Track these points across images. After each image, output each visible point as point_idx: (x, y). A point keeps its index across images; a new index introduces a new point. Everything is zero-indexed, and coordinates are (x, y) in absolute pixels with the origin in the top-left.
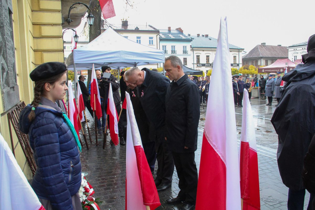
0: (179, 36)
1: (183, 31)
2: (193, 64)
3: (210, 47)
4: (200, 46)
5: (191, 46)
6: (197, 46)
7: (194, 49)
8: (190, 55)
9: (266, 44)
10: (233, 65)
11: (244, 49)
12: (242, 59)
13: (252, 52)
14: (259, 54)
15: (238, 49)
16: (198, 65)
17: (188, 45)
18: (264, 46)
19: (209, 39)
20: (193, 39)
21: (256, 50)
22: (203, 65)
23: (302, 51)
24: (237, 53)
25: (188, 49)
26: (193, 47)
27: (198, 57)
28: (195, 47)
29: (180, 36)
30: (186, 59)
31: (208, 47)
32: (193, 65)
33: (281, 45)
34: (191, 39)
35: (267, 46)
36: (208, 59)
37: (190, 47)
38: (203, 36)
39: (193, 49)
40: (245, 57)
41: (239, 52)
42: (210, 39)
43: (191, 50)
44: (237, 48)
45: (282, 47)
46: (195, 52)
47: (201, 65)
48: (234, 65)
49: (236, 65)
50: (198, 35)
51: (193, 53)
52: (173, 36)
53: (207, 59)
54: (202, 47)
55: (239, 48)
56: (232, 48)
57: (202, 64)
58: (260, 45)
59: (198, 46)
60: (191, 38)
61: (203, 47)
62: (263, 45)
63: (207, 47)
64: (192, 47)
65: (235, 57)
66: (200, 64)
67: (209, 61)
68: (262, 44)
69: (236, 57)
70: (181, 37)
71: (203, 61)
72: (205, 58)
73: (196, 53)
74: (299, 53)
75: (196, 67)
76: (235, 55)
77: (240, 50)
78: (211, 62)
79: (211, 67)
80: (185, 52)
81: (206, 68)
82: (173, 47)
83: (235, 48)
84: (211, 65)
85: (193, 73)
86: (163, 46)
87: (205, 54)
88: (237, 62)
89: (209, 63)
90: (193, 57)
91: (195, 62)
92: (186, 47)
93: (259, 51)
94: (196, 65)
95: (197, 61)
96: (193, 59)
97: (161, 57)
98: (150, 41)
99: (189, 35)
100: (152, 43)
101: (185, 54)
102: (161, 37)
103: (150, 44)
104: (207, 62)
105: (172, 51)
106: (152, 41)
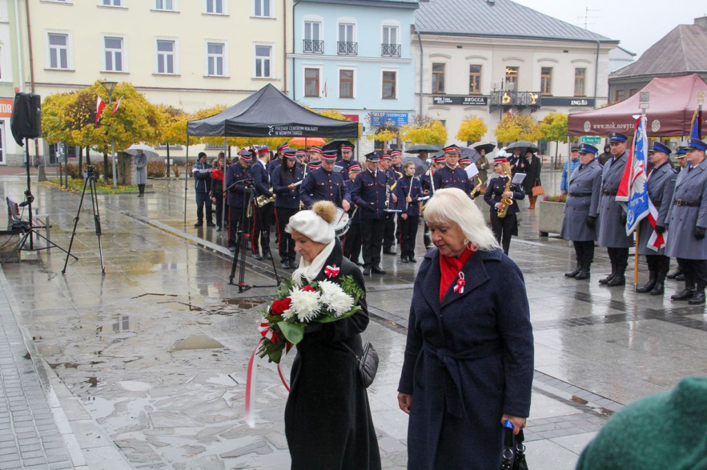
2: (420, 95)
3: (486, 32)
4: (448, 30)
5: (413, 26)
6: (436, 30)
7: (424, 38)
8: (407, 62)
10: (573, 103)
11: (617, 42)
12: (610, 80)
13: (653, 53)
14: (682, 60)
15: (595, 42)
16: (439, 99)
17: (403, 22)
18: (705, 30)
19: (488, 3)
20: (427, 1)
21: (670, 46)
22: (458, 100)
24: (591, 57)
25: (403, 38)
26: (422, 33)
27: (438, 68)
28: (429, 30)
30: (393, 75)
32: (417, 99)
34: (414, 1)
36: (478, 79)
37: (408, 29)
39: (420, 37)
41: (598, 52)
43: (413, 42)
44: (595, 39)
46: (427, 50)
47: (448, 100)
48: (577, 103)
49: (583, 103)
51: (419, 53)
53: (471, 78)
54: (455, 30)
55: (598, 39)
56: (570, 37)
57: (452, 98)
58: (688, 26)
59: (442, 30)
61: (461, 31)
62: (701, 25)
63: (473, 31)
64: (417, 30)
65: (580, 72)
66: (443, 96)
67: (478, 87)
68: (696, 20)
69: (584, 75)
71: (457, 84)
72: (467, 74)
73: (431, 56)
75: (430, 109)
76: (581, 65)
77: (602, 46)
78: (486, 90)
79: (487, 108)
80: (390, 50)
81: (465, 109)
82: (345, 29)
83: (582, 38)
84: (485, 99)
85: (314, 129)
86: (307, 25)
87: (467, 58)
88: (589, 93)
89: (481, 95)
90: (418, 70)
91: (428, 88)
92: (394, 30)
93: (684, 47)
94: (431, 100)
95: (434, 84)
96: (418, 78)
98: (258, 2)
100: (267, 12)
101: (387, 58)
103: (258, 12)
104: (471, 88)
105: (341, 43)
106: (267, 2)
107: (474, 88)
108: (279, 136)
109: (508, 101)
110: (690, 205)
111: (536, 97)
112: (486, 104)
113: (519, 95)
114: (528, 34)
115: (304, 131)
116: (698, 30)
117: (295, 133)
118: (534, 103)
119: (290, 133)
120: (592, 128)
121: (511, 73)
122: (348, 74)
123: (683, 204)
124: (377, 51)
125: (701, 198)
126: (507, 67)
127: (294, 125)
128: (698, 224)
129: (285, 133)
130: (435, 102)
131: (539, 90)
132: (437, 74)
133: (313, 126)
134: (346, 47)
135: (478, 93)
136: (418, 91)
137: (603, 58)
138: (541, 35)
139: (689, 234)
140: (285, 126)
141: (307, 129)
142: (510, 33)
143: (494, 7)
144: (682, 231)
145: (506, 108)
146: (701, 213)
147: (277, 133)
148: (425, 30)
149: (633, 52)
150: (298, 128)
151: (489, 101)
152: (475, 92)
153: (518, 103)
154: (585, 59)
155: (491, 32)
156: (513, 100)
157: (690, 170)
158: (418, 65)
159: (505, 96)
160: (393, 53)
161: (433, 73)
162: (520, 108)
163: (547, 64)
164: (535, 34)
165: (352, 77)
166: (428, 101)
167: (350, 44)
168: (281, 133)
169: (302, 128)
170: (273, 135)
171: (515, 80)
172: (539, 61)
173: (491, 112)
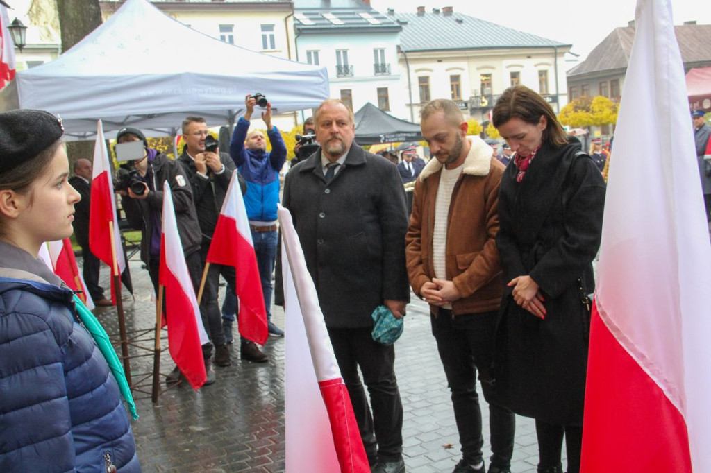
0: (357, 16)
2: (411, 105)
3: (461, 46)
4: (429, 47)
5: (398, 47)
6: (418, 48)
7: (409, 56)
8: (397, 78)
11: (570, 46)
12: (568, 78)
14: (624, 56)
15: (552, 47)
17: (389, 45)
19: (458, 21)
20: (406, 23)
21: (611, 46)
24: (550, 60)
25: (391, 58)
26: (407, 52)
27: (424, 82)
28: (412, 49)
29: (361, 18)
30: (386, 90)
31: (456, 46)
32: (408, 109)
33: (694, 22)
34: (397, 24)
36: (458, 87)
37: (395, 50)
38: (437, 11)
39: (405, 56)
40: (578, 70)
41: (555, 55)
42: (460, 22)
43: (401, 61)
44: (550, 44)
45: (700, 26)
46: (413, 66)
50: (418, 8)
51: (405, 69)
52: (340, 19)
53: (452, 86)
54: (434, 47)
55: (555, 44)
56: (531, 44)
58: (623, 29)
59: (424, 48)
60: (398, 21)
61: (439, 47)
62: (635, 26)
63: (450, 47)
64: (403, 49)
65: (543, 74)
67: (458, 93)
69: (546, 76)
70: (364, 21)
72: (448, 83)
73: (417, 71)
76: (543, 68)
77: (559, 50)
78: (466, 95)
79: (468, 111)
80: (381, 69)
82: (342, 54)
83: (541, 44)
84: (466, 104)
85: (414, 135)
86: (309, 53)
87: (447, 70)
88: (552, 92)
89: (462, 101)
90: (407, 84)
91: (416, 99)
92: (382, 51)
93: (623, 46)
95: (421, 95)
96: (408, 91)
97: (316, 87)
98: (264, 37)
99: (391, 12)
100: (273, 46)
101: (380, 76)
102: (301, 24)
103: (265, 46)
104: (453, 96)
105: (339, 67)
106: (272, 37)
107: (455, 95)
108: (388, 142)
109: (486, 104)
112: (467, 108)
114: (496, 45)
115: (407, 137)
116: (632, 31)
117: (401, 139)
119: (396, 139)
121: (486, 80)
122: (348, 92)
124: (370, 71)
126: (482, 75)
127: (399, 132)
129: (393, 140)
132: (422, 86)
133: (413, 132)
134: (343, 70)
135: (458, 99)
136: (409, 103)
137: (560, 60)
138: (506, 44)
140: (392, 134)
141: (409, 135)
142: (481, 45)
143: (463, 24)
145: (484, 110)
147: (387, 141)
148: (409, 49)
150: (402, 134)
151: (469, 105)
152: (456, 99)
154: (545, 62)
155: (465, 45)
156: (489, 103)
158: (406, 80)
159: (484, 100)
160: (384, 71)
161: (420, 86)
163: (515, 70)
164: (501, 44)
165: (350, 95)
167: (346, 67)
168: (390, 140)
169: (405, 135)
170: (384, 142)
171: (489, 85)
172: (508, 67)
173: (472, 114)
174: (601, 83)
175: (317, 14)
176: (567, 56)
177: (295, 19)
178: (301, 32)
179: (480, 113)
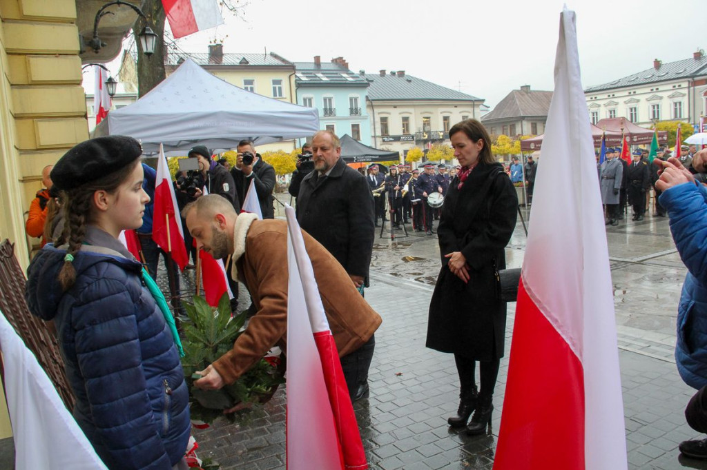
0: (338, 75)
1: (347, 64)
2: (375, 137)
3: (410, 98)
4: (388, 98)
5: (367, 97)
6: (380, 98)
7: (374, 103)
8: (365, 118)
9: (532, 89)
11: (483, 101)
13: (501, 106)
14: (518, 110)
15: (470, 101)
16: (386, 139)
17: (360, 96)
18: (527, 93)
19: (408, 80)
20: (372, 81)
21: (510, 101)
22: (397, 139)
23: (609, 100)
24: (470, 109)
25: (362, 104)
26: (372, 100)
27: (384, 122)
28: (377, 98)
29: (342, 77)
30: (358, 126)
31: (406, 98)
32: (373, 139)
34: (366, 82)
35: (534, 91)
36: (407, 125)
37: (364, 99)
38: (393, 74)
39: (371, 103)
41: (474, 106)
42: (410, 81)
43: (368, 106)
44: (470, 99)
46: (376, 110)
47: (391, 139)
50: (381, 71)
51: (372, 112)
52: (327, 77)
53: (403, 124)
54: (391, 98)
55: (473, 99)
56: (457, 98)
57: (394, 137)
58: (518, 91)
59: (384, 98)
60: (367, 79)
61: (395, 98)
62: (525, 89)
63: (402, 97)
64: (370, 98)
66: (388, 136)
67: (408, 130)
68: (521, 87)
70: (343, 79)
71: (395, 129)
72: (400, 123)
73: (379, 113)
74: (602, 106)
75: (381, 145)
76: (465, 114)
77: (476, 103)
78: (413, 131)
79: (414, 142)
80: (354, 111)
81: (402, 144)
82: (328, 101)
83: (464, 98)
84: (413, 137)
85: (377, 157)
86: (305, 100)
87: (400, 113)
89: (410, 135)
90: (372, 122)
91: (379, 133)
92: (356, 99)
93: (518, 103)
94: (381, 139)
95: (382, 130)
96: (373, 127)
97: (310, 122)
98: (274, 89)
99: (362, 73)
100: (280, 95)
101: (353, 116)
102: (300, 80)
103: (275, 95)
104: (404, 131)
105: (325, 110)
106: (280, 88)
107: (406, 130)
109: (426, 137)
110: (610, 179)
111: (442, 134)
112: (413, 140)
113: (432, 133)
115: (372, 159)
116: (523, 93)
117: (368, 160)
118: (441, 137)
119: (365, 160)
120: (535, 146)
121: (426, 121)
122: (332, 127)
123: (607, 178)
124: (347, 113)
125: (615, 175)
126: (424, 118)
127: (367, 155)
128: (615, 187)
129: (362, 160)
130: (384, 141)
131: (443, 129)
132: (383, 124)
133: (376, 155)
134: (329, 112)
135: (408, 133)
136: (373, 135)
137: (477, 110)
138: (441, 98)
139: (611, 193)
140: (362, 156)
141: (373, 157)
143: (411, 83)
144: (609, 191)
145: (425, 142)
146: (616, 182)
147: (358, 161)
148: (374, 98)
149: (488, 105)
150: (369, 157)
152: (406, 133)
153: (432, 138)
154: (467, 110)
156: (428, 137)
157: (608, 162)
158: (372, 119)
159: (425, 134)
160: (357, 113)
161: (381, 124)
162: (433, 141)
163: (446, 115)
164: (437, 98)
166: (379, 140)
167: (330, 109)
168: (360, 160)
169: (371, 157)
171: (429, 124)
172: (441, 113)
173: (416, 144)
174: (503, 126)
175: (311, 73)
176: (481, 107)
177: (296, 76)
178: (300, 85)
179: (422, 143)
